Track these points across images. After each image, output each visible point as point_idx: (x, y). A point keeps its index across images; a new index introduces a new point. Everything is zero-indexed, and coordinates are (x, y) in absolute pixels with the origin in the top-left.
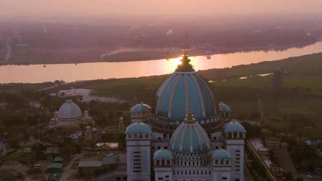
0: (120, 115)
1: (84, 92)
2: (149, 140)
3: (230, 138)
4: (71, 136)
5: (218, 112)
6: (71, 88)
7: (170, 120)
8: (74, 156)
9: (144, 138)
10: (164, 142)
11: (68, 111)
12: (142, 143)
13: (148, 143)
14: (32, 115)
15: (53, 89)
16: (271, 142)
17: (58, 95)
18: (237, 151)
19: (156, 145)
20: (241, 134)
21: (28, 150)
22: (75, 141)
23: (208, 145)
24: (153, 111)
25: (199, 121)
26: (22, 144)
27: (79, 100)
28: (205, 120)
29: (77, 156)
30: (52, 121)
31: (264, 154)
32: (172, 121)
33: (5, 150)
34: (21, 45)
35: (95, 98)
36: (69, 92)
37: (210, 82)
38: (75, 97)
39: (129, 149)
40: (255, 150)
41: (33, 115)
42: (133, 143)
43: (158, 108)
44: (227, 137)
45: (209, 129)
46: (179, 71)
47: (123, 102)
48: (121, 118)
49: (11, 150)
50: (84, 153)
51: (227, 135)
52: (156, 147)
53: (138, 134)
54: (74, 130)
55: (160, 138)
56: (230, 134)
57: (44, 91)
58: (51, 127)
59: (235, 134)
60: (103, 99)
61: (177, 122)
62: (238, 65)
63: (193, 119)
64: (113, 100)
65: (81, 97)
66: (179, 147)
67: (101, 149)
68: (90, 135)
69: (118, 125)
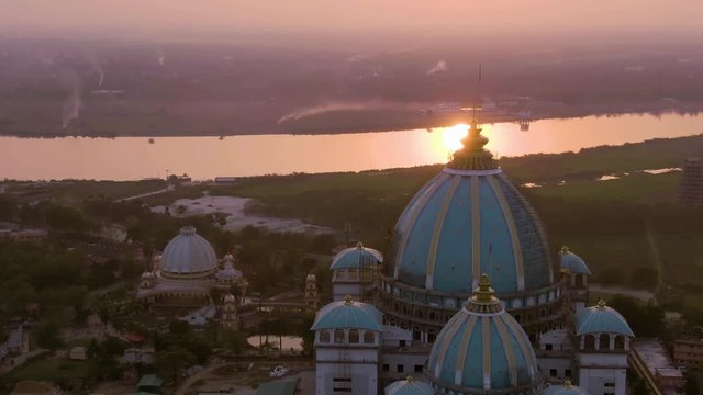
0: (309, 265)
1: (232, 205)
2: (374, 348)
3: (589, 349)
4: (187, 318)
5: (559, 276)
6: (203, 195)
7: (429, 296)
8: (190, 371)
9: (361, 341)
10: (413, 353)
11: (185, 254)
12: (357, 356)
13: (373, 356)
14: (102, 260)
15: (161, 195)
16: (688, 349)
17: (170, 210)
18: (606, 385)
19: (393, 361)
20: (619, 340)
21: (79, 352)
22: (196, 330)
23: (532, 371)
24: (387, 268)
25: (509, 300)
26: (68, 335)
27: (217, 224)
28: (524, 299)
29: (199, 372)
30: (146, 278)
31: (671, 383)
32: (435, 298)
33: (26, 350)
34: (102, 91)
35: (254, 221)
36: (197, 203)
37: (529, 185)
38: (209, 216)
39: (322, 370)
40: (649, 372)
41: (106, 260)
42: (334, 355)
43: (401, 261)
44: (582, 347)
45: (533, 323)
46: (455, 168)
47: (319, 231)
48: (311, 277)
49: (38, 351)
50: (216, 363)
51: (583, 343)
52: (394, 368)
53: (347, 333)
54: (197, 303)
55: (403, 343)
56: (590, 338)
57: (138, 202)
58: (142, 293)
59: (605, 338)
60: (273, 225)
61: (450, 303)
62: (595, 146)
63: (494, 298)
64: (297, 227)
65: (222, 218)
66: (454, 374)
67: (257, 354)
68: (233, 316)
69: (303, 290)
